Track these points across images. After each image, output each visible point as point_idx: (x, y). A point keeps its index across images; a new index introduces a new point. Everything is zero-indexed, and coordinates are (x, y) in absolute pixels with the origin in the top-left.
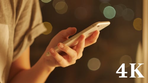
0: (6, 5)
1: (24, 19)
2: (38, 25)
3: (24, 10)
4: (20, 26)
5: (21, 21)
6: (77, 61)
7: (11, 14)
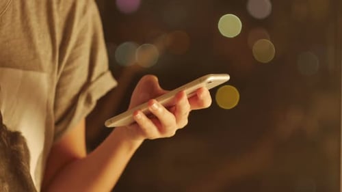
0: (41, 36)
1: (75, 64)
2: (102, 74)
3: (77, 45)
4: (69, 77)
5: (70, 67)
6: (178, 131)
7: (50, 54)
